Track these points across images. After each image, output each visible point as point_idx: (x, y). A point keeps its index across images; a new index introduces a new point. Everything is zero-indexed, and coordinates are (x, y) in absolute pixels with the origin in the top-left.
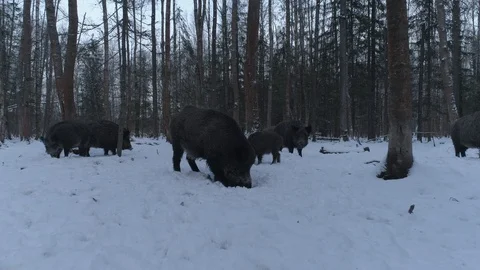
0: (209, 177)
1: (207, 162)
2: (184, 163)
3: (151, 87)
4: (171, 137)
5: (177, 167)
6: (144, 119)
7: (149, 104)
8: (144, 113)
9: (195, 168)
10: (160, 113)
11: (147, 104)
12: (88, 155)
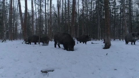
0: (63, 49)
3: (45, 25)
7: (44, 30)
10: (47, 33)
12: (31, 44)
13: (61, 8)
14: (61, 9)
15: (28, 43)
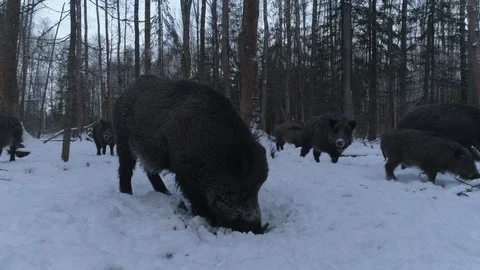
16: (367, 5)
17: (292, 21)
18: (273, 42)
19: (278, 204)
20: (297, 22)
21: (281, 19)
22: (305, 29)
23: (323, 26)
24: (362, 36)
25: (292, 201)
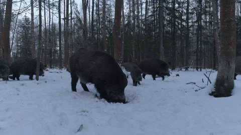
0: (96, 96)
1: (95, 86)
2: (79, 86)
3: (58, 42)
4: (69, 69)
5: (74, 89)
6: (54, 59)
7: (57, 51)
8: (54, 56)
9: (86, 89)
10: (63, 56)
11: (56, 51)
12: (18, 79)
13: (89, 10)
14: (89, 12)
15: (12, 75)
16: (171, 6)
17: (136, 12)
18: (126, 22)
19: (131, 95)
20: (138, 12)
21: (130, 11)
22: (142, 16)
23: (151, 16)
24: (169, 21)
25: (135, 93)
